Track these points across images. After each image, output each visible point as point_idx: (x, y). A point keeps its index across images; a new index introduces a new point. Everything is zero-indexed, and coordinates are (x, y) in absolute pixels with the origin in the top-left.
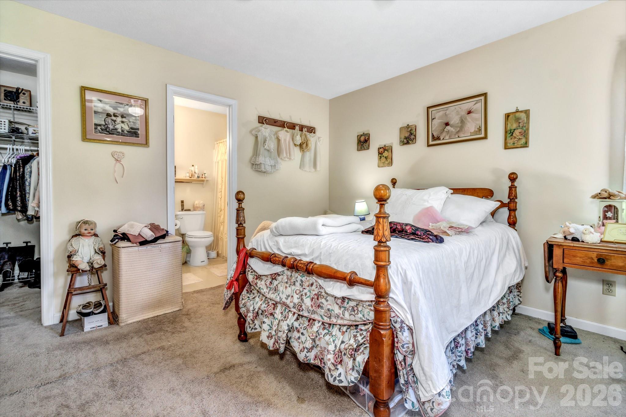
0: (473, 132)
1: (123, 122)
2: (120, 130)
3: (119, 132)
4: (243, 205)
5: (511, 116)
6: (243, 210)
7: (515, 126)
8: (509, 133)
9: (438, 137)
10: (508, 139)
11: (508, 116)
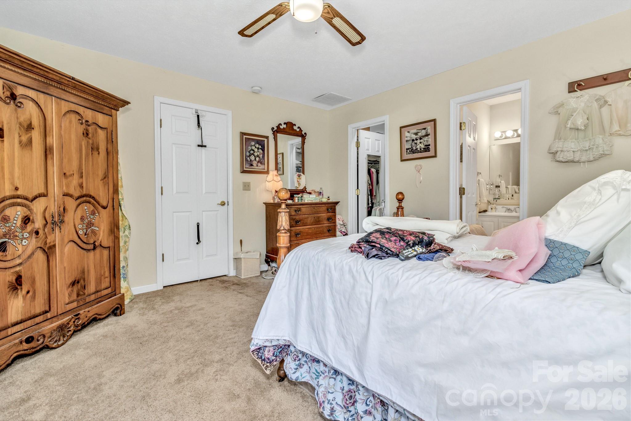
1: (421, 143)
2: (419, 149)
3: (418, 151)
4: (403, 204)
6: (403, 208)
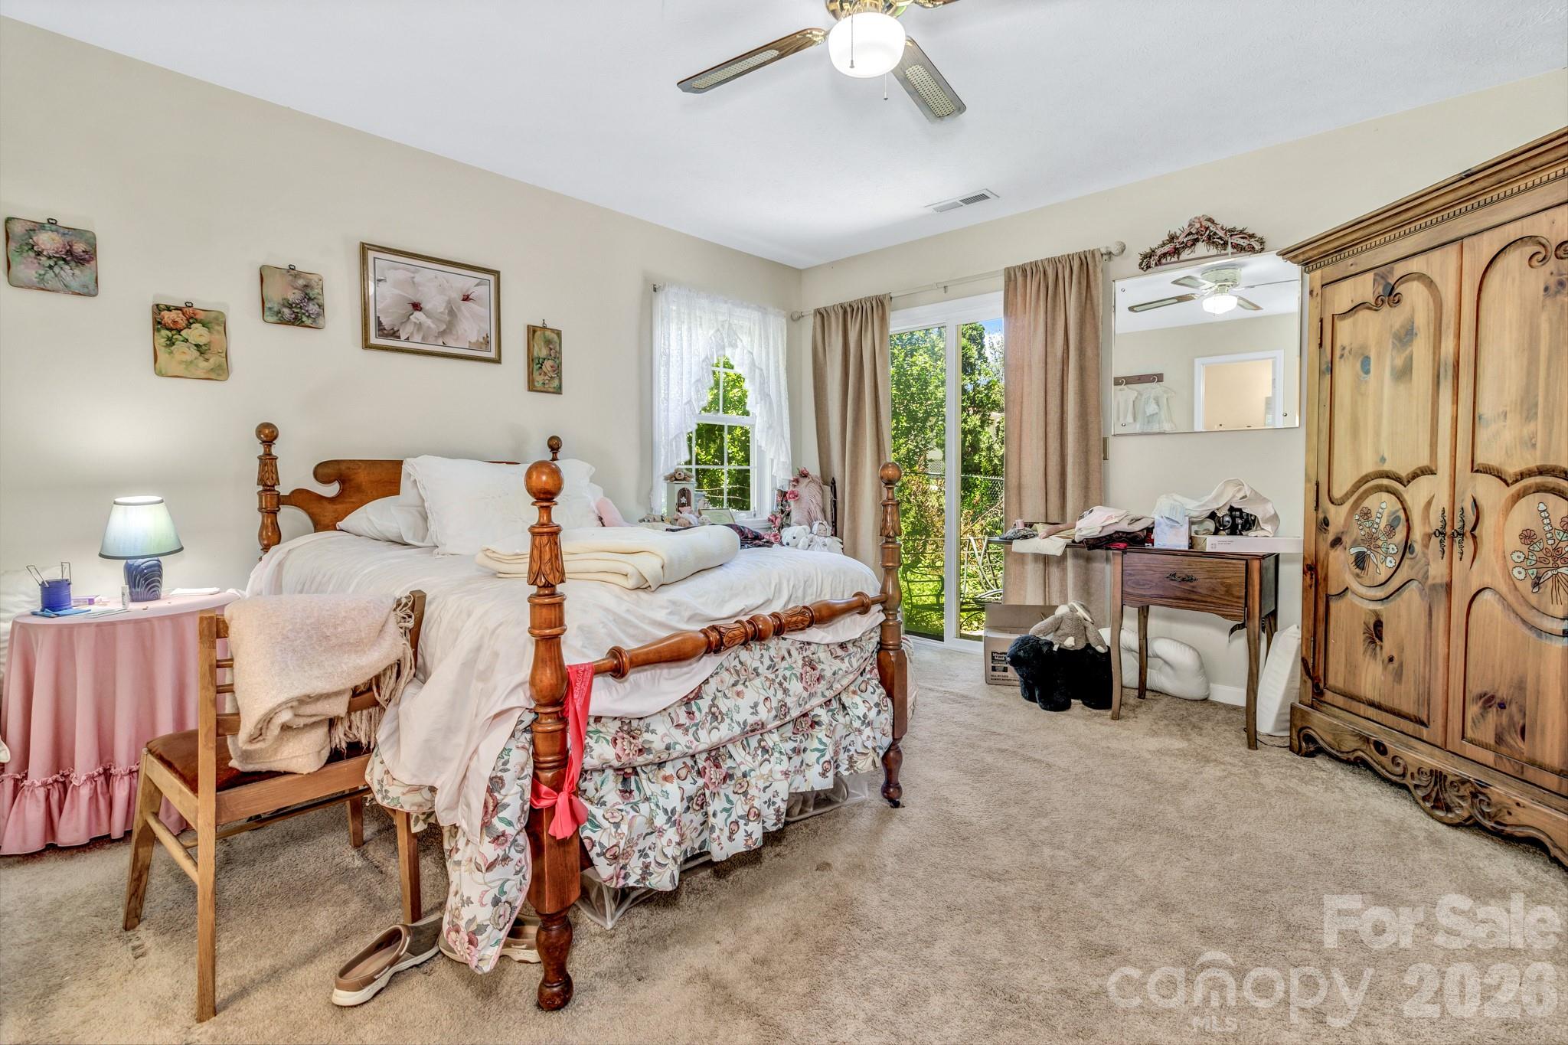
0: (474, 343)
5: (538, 333)
7: (544, 353)
8: (534, 363)
9: (394, 333)
10: (536, 374)
11: (534, 332)
